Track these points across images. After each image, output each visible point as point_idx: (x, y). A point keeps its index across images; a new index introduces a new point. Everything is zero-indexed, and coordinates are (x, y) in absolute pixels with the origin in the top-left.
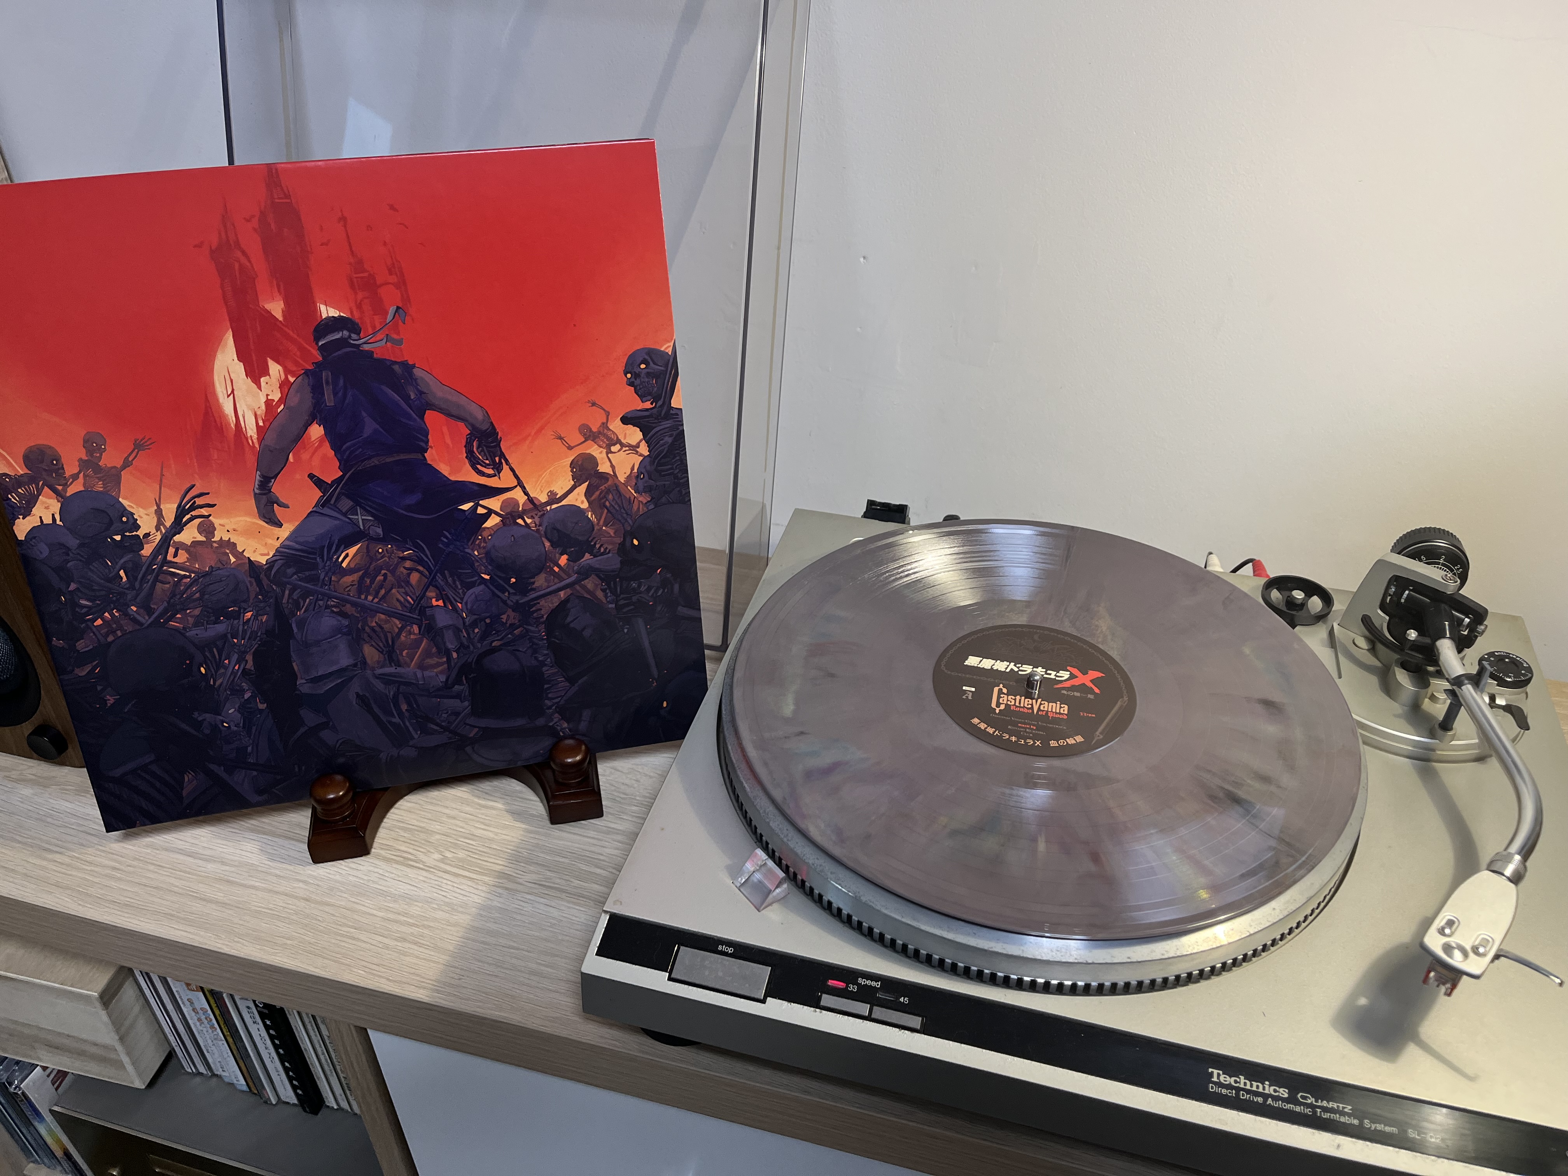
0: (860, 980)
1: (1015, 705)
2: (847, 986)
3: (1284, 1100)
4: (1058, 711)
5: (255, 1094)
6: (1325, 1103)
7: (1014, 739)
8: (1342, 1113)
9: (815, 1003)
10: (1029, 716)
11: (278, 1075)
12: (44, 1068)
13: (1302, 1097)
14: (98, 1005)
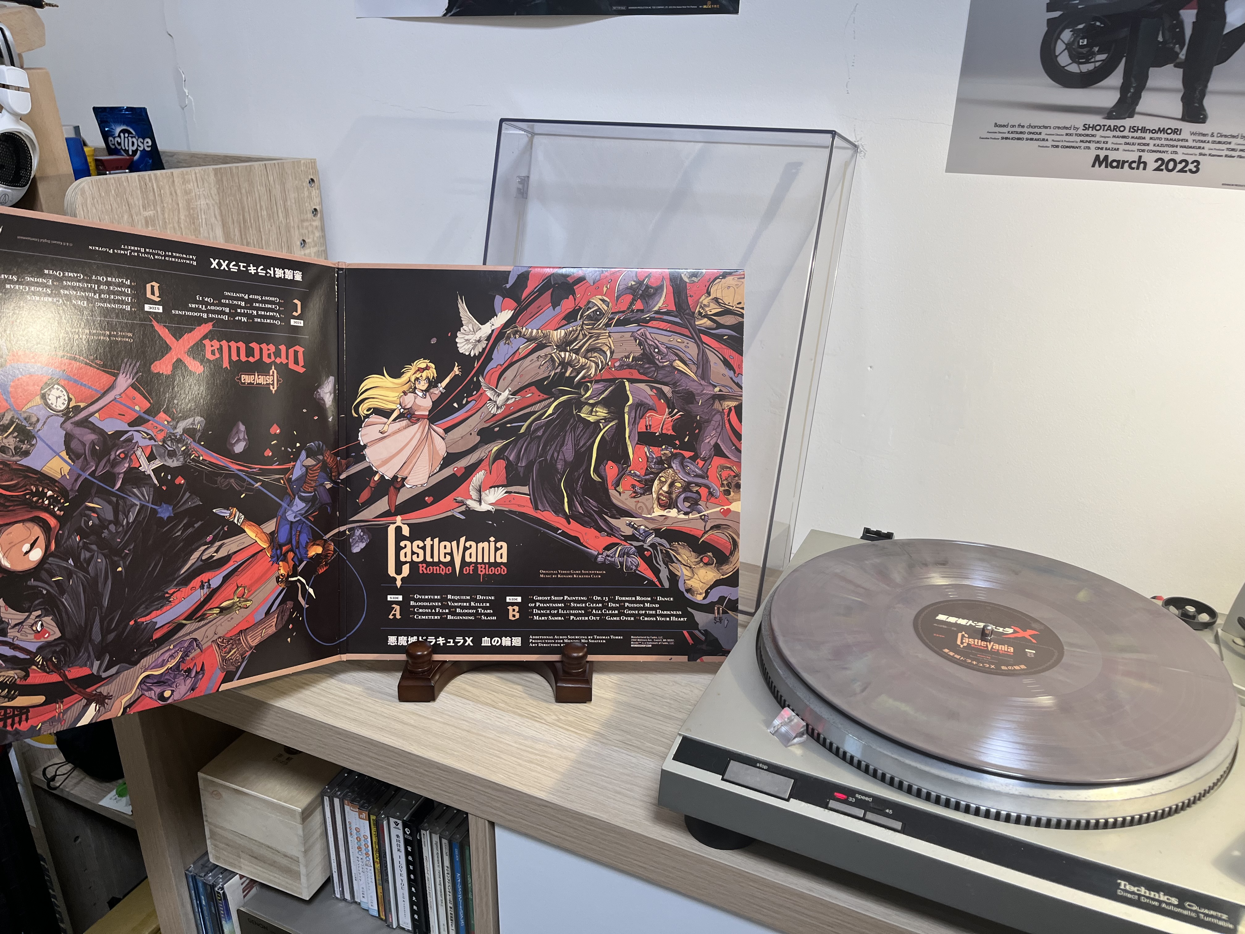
0: (857, 796)
1: (974, 644)
2: (848, 798)
3: (1174, 906)
4: (1006, 650)
5: (382, 919)
6: (1206, 911)
7: (975, 663)
8: (1220, 919)
9: (826, 806)
10: (985, 651)
11: (404, 901)
12: (242, 877)
13: (1189, 905)
14: (298, 818)
